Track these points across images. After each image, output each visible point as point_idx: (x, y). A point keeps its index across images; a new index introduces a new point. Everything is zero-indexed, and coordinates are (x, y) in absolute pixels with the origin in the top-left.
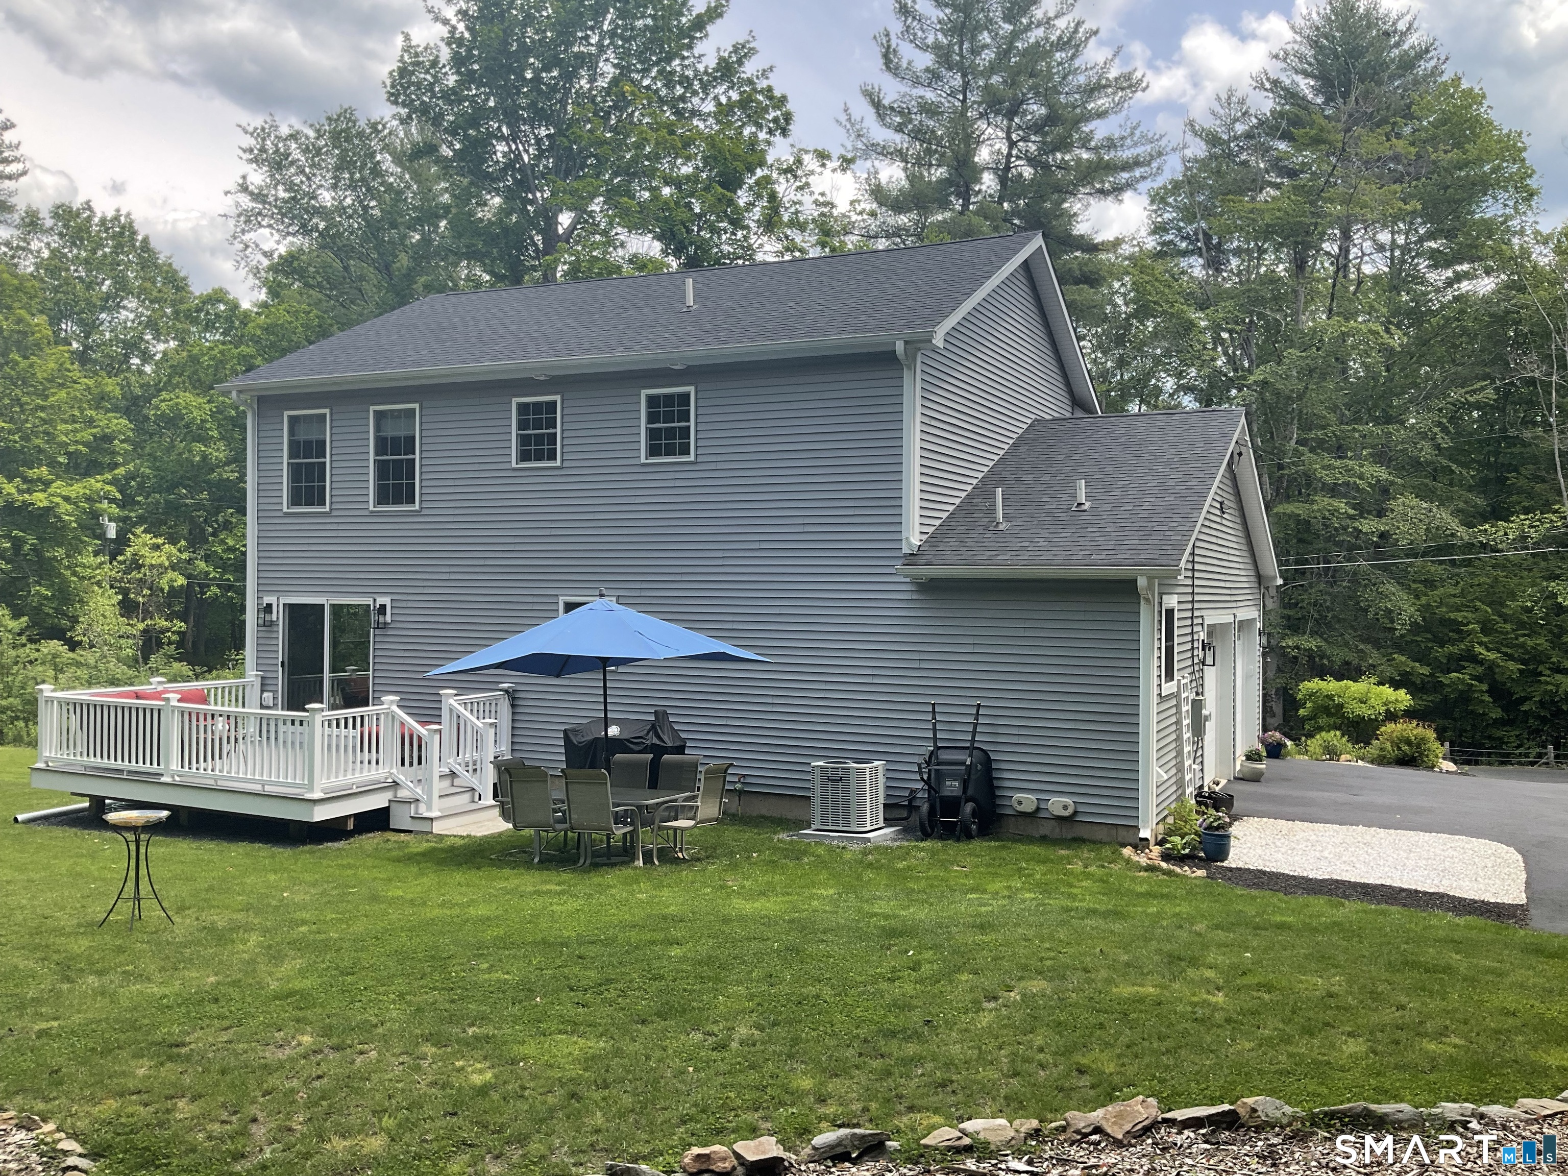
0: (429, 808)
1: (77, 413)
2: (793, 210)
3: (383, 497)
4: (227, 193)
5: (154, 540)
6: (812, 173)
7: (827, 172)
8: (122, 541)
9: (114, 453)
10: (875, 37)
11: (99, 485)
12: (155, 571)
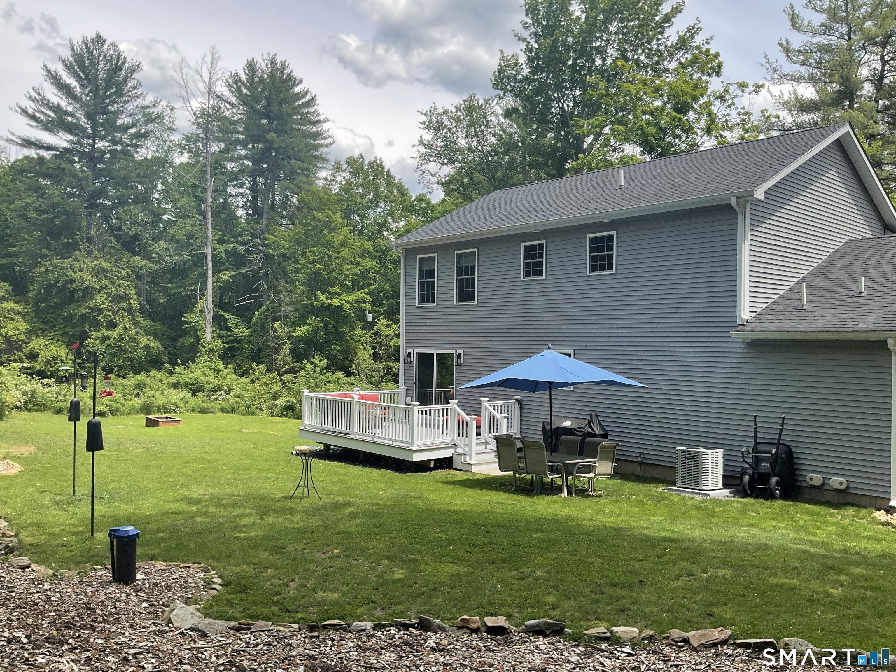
0: (471, 459)
1: (353, 260)
2: (724, 120)
3: (460, 299)
4: (413, 146)
5: (387, 322)
6: (736, 97)
7: (746, 95)
8: (373, 323)
9: (369, 279)
10: (784, 11)
11: (362, 295)
12: (388, 338)
